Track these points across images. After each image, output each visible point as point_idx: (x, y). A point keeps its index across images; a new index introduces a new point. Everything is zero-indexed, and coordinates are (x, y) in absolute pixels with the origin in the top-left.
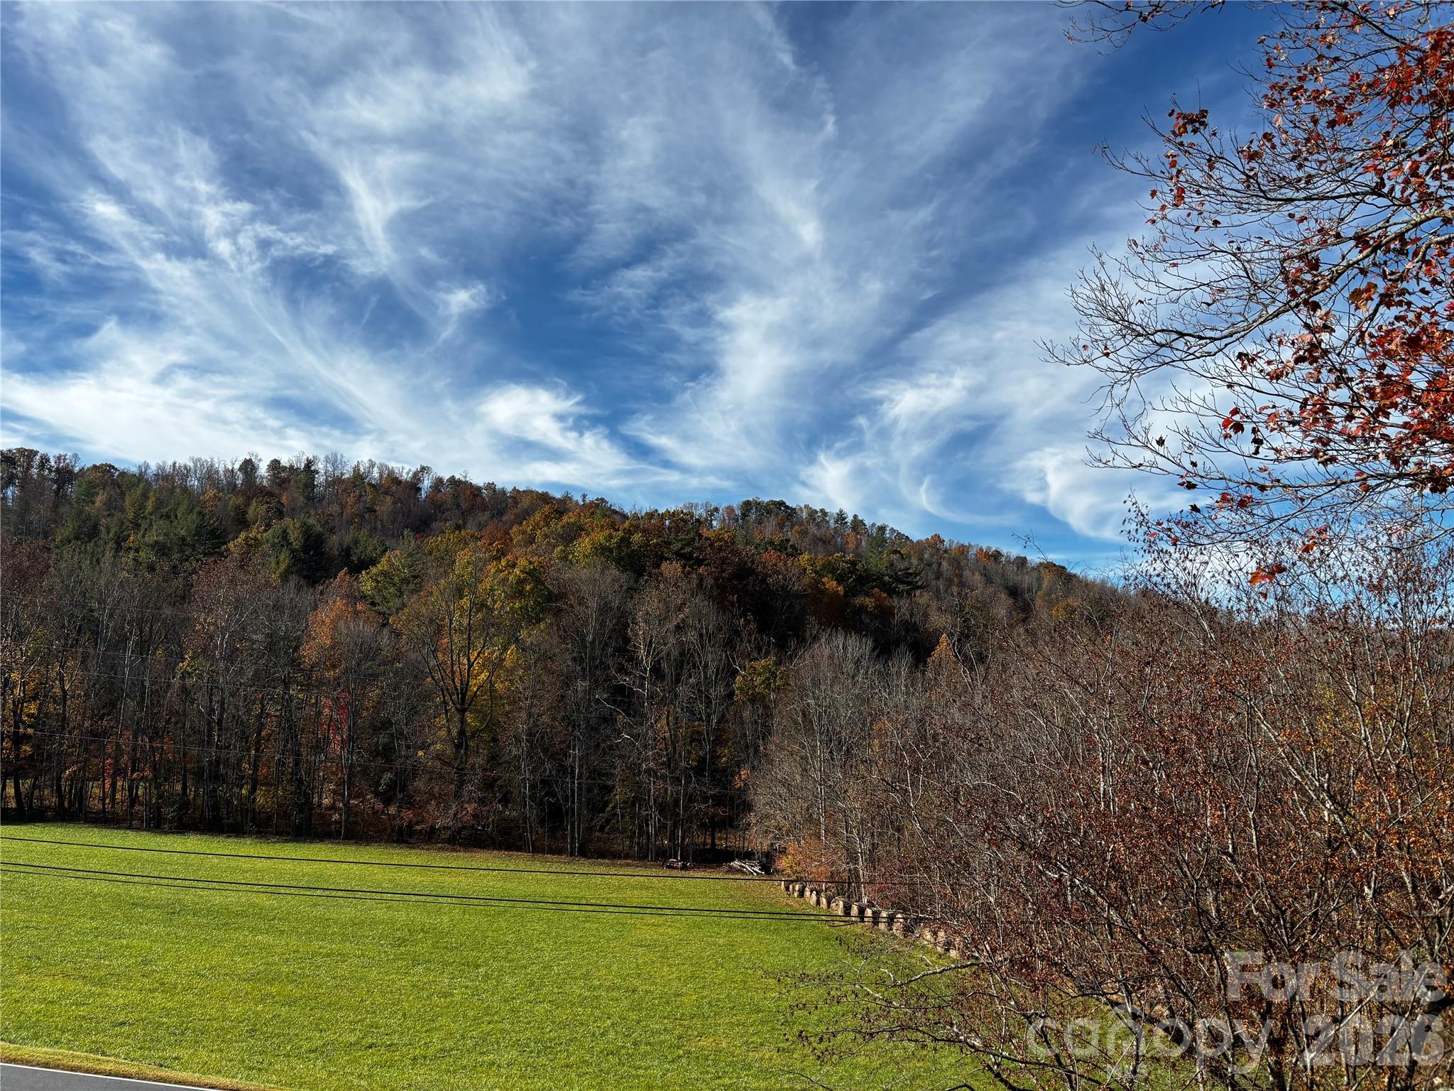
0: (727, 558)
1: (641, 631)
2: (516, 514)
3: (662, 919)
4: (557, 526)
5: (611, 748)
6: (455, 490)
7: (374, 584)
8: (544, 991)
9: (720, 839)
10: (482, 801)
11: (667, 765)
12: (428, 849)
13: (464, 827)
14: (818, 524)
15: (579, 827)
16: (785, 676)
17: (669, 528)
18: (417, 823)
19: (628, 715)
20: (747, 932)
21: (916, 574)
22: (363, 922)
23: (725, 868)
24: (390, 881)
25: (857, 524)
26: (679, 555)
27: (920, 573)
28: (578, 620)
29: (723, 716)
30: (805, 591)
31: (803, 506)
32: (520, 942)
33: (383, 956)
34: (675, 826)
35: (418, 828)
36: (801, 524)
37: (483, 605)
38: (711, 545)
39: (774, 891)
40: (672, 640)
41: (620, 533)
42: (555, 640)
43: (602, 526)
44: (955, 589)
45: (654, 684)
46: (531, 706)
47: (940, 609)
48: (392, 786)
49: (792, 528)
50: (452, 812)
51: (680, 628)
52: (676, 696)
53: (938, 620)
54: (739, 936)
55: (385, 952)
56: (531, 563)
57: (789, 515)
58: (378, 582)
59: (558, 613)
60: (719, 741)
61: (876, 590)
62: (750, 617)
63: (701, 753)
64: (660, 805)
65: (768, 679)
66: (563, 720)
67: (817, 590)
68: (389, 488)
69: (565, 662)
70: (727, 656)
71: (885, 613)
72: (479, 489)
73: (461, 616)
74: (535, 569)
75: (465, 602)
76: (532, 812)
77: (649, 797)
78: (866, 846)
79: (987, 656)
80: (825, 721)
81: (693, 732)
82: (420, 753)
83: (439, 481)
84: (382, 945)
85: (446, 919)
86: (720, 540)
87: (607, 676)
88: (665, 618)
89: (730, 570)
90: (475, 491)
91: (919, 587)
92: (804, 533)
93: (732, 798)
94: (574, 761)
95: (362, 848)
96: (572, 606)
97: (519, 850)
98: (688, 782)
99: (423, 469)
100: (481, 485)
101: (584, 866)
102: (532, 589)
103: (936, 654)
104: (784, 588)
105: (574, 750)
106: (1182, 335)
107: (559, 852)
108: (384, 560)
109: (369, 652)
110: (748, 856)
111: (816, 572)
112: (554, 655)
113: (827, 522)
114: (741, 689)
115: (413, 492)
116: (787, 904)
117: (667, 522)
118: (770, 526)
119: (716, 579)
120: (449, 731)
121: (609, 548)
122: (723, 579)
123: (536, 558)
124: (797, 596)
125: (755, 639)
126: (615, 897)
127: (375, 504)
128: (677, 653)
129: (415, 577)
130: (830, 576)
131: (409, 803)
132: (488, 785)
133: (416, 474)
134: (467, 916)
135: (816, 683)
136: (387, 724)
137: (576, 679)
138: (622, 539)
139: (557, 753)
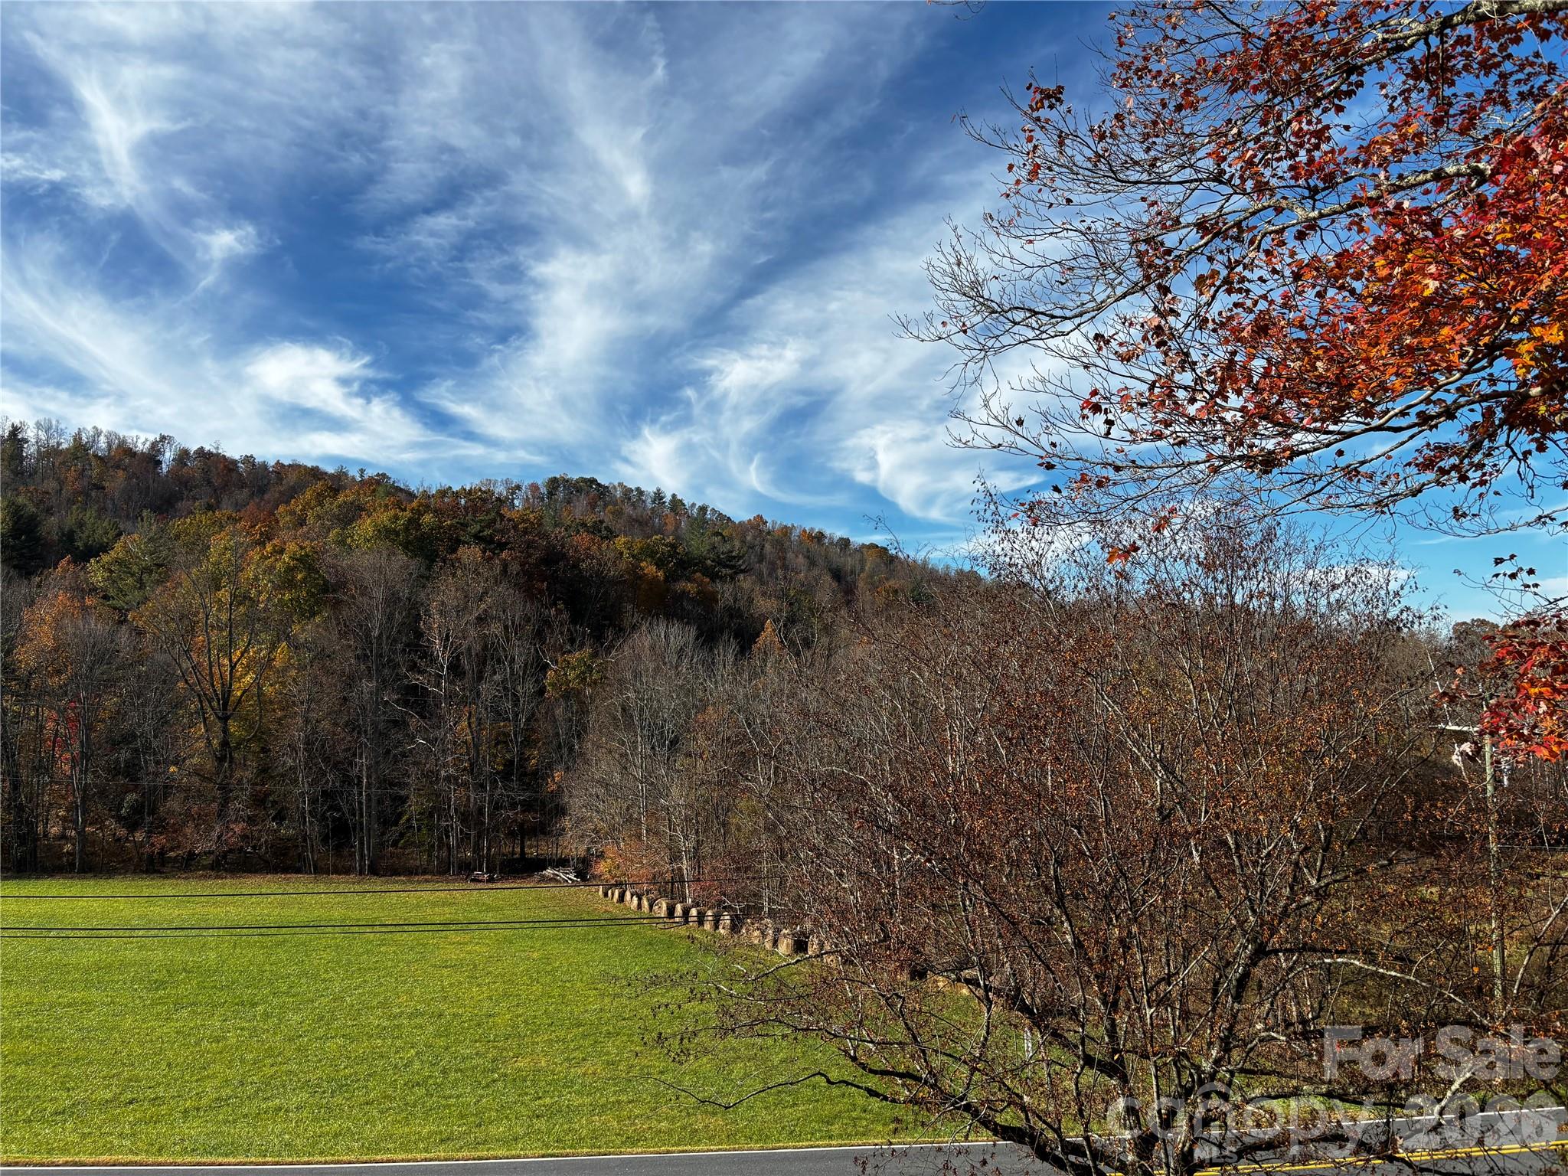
0: (534, 541)
1: (435, 626)
2: (280, 492)
3: (467, 937)
4: (332, 505)
5: (404, 755)
6: (206, 464)
7: (106, 575)
8: (335, 1025)
9: (530, 847)
10: (251, 820)
11: (470, 771)
12: (186, 878)
13: (230, 851)
14: (633, 504)
15: (369, 843)
16: (602, 670)
17: (466, 508)
18: (172, 849)
19: (423, 717)
20: (563, 943)
21: (740, 558)
22: (111, 965)
23: (537, 877)
24: (140, 917)
25: (676, 503)
26: (478, 538)
27: (744, 556)
28: (361, 612)
29: (533, 715)
30: (622, 576)
31: (616, 484)
32: (305, 973)
33: (137, 1002)
34: (480, 836)
35: (172, 854)
36: (615, 504)
37: (246, 597)
38: (515, 527)
39: (594, 898)
40: (473, 633)
41: (408, 514)
42: (335, 636)
43: (386, 506)
44: (780, 573)
45: (452, 682)
46: (308, 710)
47: (764, 594)
48: (137, 809)
49: (604, 509)
50: (215, 834)
51: (481, 619)
52: (478, 695)
53: (764, 605)
54: (554, 948)
55: (140, 997)
56: (302, 548)
57: (602, 493)
58: (111, 572)
59: (337, 604)
60: (528, 743)
61: (698, 574)
62: (561, 606)
63: (508, 756)
64: (463, 814)
65: (583, 673)
66: (346, 725)
67: (635, 577)
68: (121, 460)
69: (347, 662)
70: (536, 650)
71: (708, 599)
72: (234, 462)
73: (219, 610)
74: (307, 555)
75: (224, 594)
76: (313, 829)
77: (449, 807)
78: (691, 844)
79: (813, 642)
80: (647, 714)
81: (499, 734)
82: (172, 769)
83: (184, 454)
84: (136, 990)
85: (213, 955)
86: (524, 521)
87: (397, 675)
88: (463, 610)
89: (538, 554)
90: (229, 465)
91: (742, 571)
92: (618, 514)
93: (543, 803)
94: (361, 771)
95: (102, 882)
96: (353, 597)
97: (298, 871)
98: (494, 787)
99: (163, 438)
100: (237, 457)
101: (377, 884)
102: (304, 579)
103: (760, 640)
104: (599, 574)
105: (361, 758)
106: (1035, 313)
107: (347, 871)
108: (118, 546)
109: (104, 655)
110: (562, 863)
111: (633, 556)
112: (334, 653)
113: (644, 501)
114: (552, 684)
115: (151, 465)
116: (606, 911)
117: (463, 502)
118: (580, 506)
119: (522, 565)
120: (209, 741)
121: (394, 530)
122: (530, 565)
123: (307, 543)
124: (614, 582)
125: (568, 630)
126: (414, 916)
127: (103, 480)
128: (479, 648)
129: (159, 566)
130: (649, 560)
131: (160, 826)
132: (259, 801)
133: (154, 445)
134: (238, 950)
135: (637, 675)
136: (129, 738)
137: (361, 680)
138: (410, 520)
139: (339, 762)
